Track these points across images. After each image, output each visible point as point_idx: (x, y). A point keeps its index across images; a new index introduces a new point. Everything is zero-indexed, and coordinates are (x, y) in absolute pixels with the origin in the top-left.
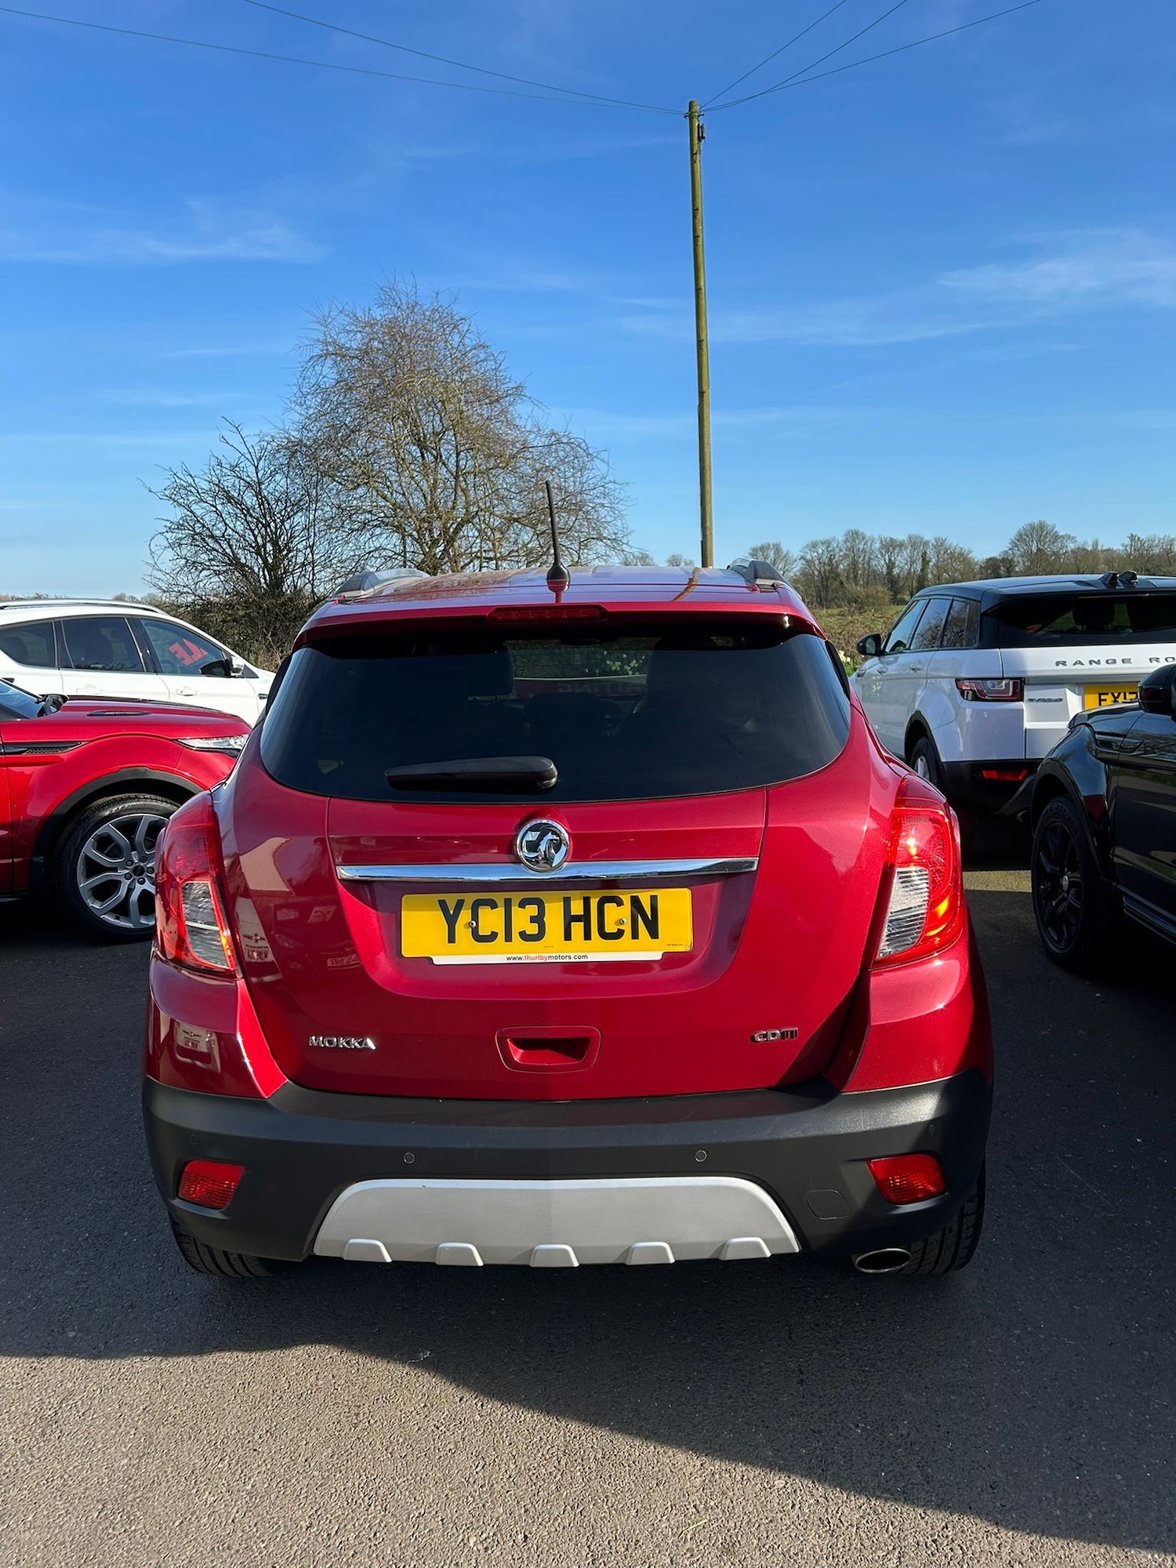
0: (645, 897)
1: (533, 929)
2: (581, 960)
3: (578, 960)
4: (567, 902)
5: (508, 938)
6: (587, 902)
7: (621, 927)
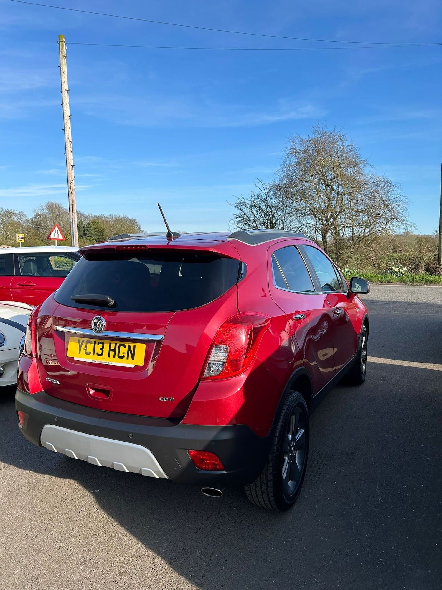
0: (132, 345)
1: (100, 352)
2: (112, 364)
3: (111, 364)
4: (110, 344)
5: (94, 354)
6: (116, 344)
7: (124, 355)
